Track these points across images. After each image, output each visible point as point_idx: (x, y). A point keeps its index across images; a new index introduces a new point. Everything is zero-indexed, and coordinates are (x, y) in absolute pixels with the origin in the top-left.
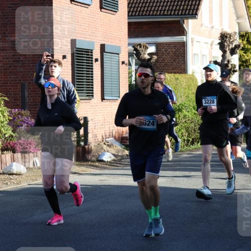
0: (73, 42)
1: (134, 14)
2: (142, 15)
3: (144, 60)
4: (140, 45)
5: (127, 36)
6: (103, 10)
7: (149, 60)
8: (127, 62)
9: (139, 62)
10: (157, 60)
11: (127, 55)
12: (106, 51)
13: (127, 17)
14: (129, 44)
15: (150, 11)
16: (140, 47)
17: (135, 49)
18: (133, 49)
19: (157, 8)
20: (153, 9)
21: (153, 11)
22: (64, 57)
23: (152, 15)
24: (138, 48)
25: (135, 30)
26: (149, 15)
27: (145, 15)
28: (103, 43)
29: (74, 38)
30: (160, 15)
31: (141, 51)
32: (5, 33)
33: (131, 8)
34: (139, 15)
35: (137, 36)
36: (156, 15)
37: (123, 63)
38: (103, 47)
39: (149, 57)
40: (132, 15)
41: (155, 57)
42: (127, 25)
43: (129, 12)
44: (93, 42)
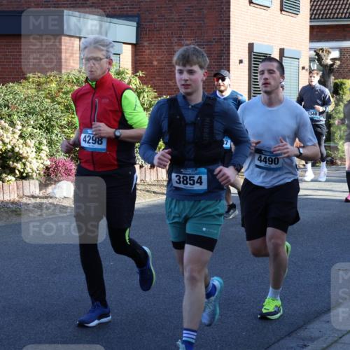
0: (251, 46)
1: (317, 17)
2: (326, 18)
3: (326, 65)
4: (322, 50)
5: (308, 40)
6: (283, 12)
7: (332, 65)
8: (307, 67)
9: (321, 68)
10: (340, 66)
11: (308, 60)
12: (285, 55)
13: (309, 20)
14: (310, 49)
15: (334, 14)
16: (323, 52)
17: (317, 54)
18: (315, 54)
19: (342, 10)
20: (337, 12)
21: (338, 14)
22: (241, 62)
23: (337, 18)
24: (320, 52)
25: (317, 33)
26: (333, 18)
27: (329, 18)
28: (282, 47)
29: (251, 42)
30: (345, 18)
31: (323, 57)
32: (180, 37)
33: (314, 10)
34: (322, 18)
35: (319, 40)
36: (341, 18)
37: (303, 68)
38: (282, 51)
39: (331, 63)
40: (314, 18)
41: (338, 63)
42: (309, 28)
43: (311, 15)
44: (272, 47)
